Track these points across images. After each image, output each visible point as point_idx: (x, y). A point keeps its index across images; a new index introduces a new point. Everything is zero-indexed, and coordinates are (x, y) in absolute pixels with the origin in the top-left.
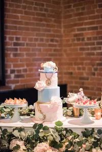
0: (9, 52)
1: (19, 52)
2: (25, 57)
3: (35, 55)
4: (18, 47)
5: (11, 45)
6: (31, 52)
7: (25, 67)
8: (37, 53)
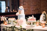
0: (21, 4)
1: (25, 3)
2: (27, 5)
3: (31, 4)
4: (24, 2)
5: (22, 1)
6: (29, 3)
7: (27, 8)
8: (31, 3)
